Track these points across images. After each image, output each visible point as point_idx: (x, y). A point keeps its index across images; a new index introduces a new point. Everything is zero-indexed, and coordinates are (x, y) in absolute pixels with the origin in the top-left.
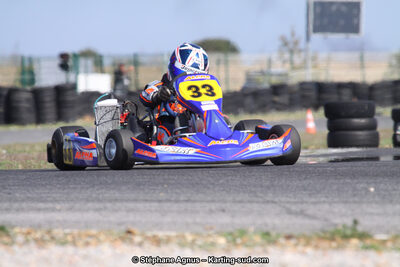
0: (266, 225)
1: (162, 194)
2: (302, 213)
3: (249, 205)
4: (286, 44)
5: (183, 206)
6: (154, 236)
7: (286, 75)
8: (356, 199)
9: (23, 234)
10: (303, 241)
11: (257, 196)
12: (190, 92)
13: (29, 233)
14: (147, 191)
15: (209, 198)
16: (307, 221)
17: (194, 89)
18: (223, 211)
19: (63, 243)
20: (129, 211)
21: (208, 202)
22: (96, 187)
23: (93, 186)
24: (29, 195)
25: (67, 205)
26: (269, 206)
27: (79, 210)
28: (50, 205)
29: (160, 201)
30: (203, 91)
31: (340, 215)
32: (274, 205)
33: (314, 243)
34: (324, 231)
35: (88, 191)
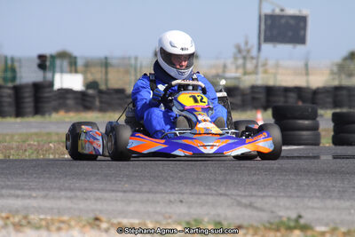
0: (219, 215)
1: (126, 185)
2: (251, 206)
3: (204, 197)
4: (240, 51)
5: (145, 196)
6: (119, 223)
7: (239, 79)
8: (299, 194)
10: (251, 231)
11: (210, 189)
13: (8, 218)
14: (113, 182)
15: (168, 190)
16: (255, 213)
18: (181, 201)
19: (38, 228)
20: (97, 199)
21: (167, 193)
22: (68, 178)
23: (66, 177)
24: (9, 183)
25: (42, 193)
26: (222, 199)
27: (53, 198)
28: (27, 193)
29: (125, 192)
31: (285, 208)
32: (226, 197)
33: (261, 233)
34: (271, 223)
35: (62, 181)
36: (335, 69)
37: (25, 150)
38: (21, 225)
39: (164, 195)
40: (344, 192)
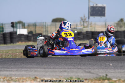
0: (78, 76)
1: (45, 66)
2: (89, 72)
3: (73, 70)
4: (82, 19)
5: (52, 70)
7: (82, 29)
8: (106, 68)
9: (3, 78)
10: (90, 81)
11: (75, 67)
12: (65, 35)
13: (4, 78)
14: (41, 65)
16: (91, 75)
17: (66, 34)
18: (65, 71)
19: (16, 81)
20: (35, 71)
21: (60, 68)
22: (25, 64)
23: (24, 64)
25: (16, 69)
26: (79, 70)
27: (20, 71)
28: (10, 69)
29: (45, 68)
30: (68, 35)
31: (101, 73)
33: (93, 81)
34: (97, 78)
35: (22, 65)
36: (115, 25)
37: (8, 55)
38: (9, 81)
39: (59, 69)
40: (122, 67)
